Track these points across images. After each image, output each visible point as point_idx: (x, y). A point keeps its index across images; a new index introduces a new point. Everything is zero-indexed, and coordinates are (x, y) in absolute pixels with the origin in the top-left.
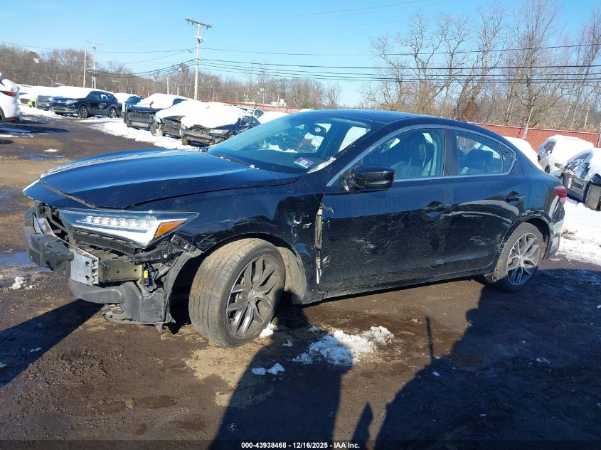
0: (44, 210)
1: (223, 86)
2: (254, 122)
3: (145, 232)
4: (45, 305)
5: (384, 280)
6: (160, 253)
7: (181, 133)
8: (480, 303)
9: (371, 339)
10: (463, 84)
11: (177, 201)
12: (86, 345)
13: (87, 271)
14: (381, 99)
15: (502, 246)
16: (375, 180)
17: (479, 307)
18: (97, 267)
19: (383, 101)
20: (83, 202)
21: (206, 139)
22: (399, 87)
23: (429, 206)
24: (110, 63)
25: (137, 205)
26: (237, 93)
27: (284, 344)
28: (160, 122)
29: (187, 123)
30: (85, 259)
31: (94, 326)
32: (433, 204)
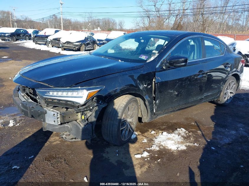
0: (25, 89)
1: (72, 23)
2: (92, 38)
3: (82, 97)
4: (28, 133)
5: (181, 107)
6: (89, 106)
7: (61, 46)
8: (215, 112)
9: (179, 134)
10: (175, 17)
11: (94, 81)
12: (54, 152)
13: (55, 118)
14: (141, 25)
15: (223, 87)
16: (179, 63)
17: (215, 114)
18: (59, 116)
19: (143, 26)
20: (47, 85)
21: (72, 47)
22: (149, 20)
23: (199, 72)
24: (21, 16)
25: (76, 84)
26: (79, 26)
27: (143, 141)
28: (50, 41)
29: (63, 40)
30: (53, 113)
31: (55, 141)
32: (200, 71)
